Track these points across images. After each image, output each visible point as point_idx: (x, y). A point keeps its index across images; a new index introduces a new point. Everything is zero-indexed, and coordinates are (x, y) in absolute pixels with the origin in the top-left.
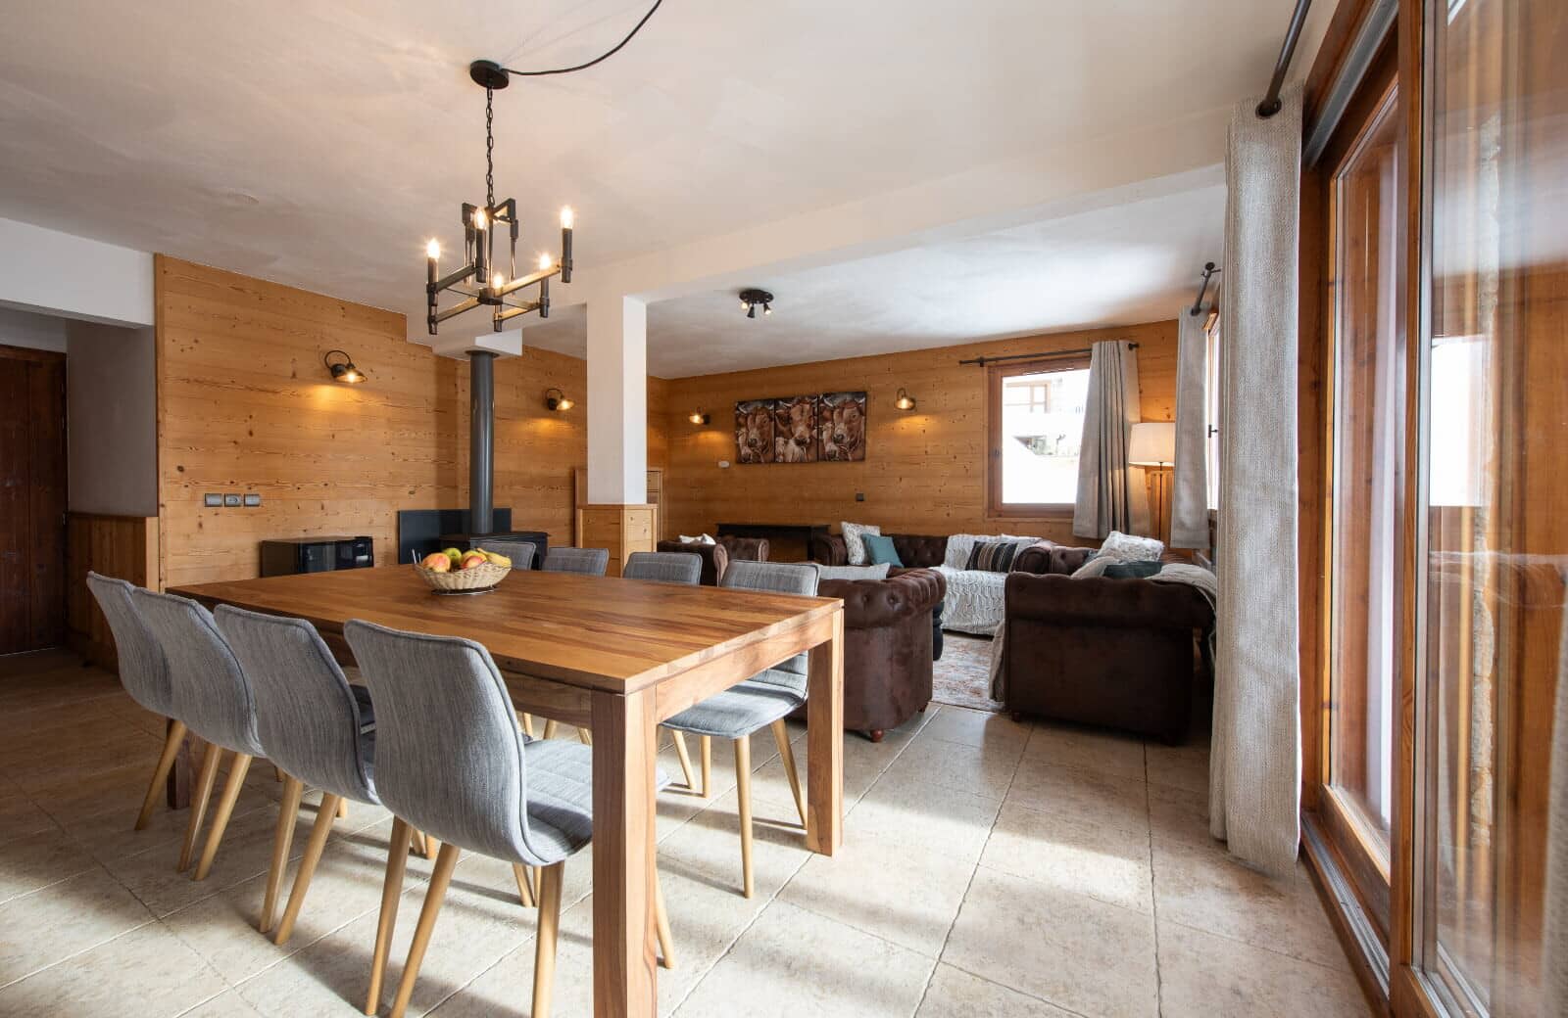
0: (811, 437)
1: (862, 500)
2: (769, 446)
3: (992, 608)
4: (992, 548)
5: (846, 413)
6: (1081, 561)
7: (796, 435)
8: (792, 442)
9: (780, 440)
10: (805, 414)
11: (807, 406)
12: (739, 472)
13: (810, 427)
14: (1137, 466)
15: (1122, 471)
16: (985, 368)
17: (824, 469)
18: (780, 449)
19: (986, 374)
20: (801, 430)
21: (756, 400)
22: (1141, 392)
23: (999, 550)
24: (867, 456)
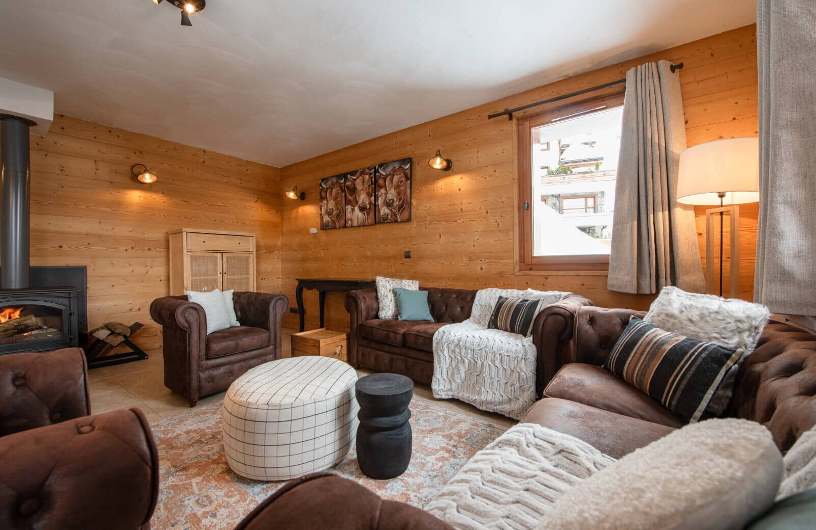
0: (370, 203)
1: (409, 257)
2: (341, 214)
3: (503, 382)
4: (512, 305)
5: (396, 178)
6: (618, 328)
7: (360, 203)
8: (356, 208)
9: (349, 208)
10: (365, 184)
11: (367, 177)
12: (324, 236)
13: (370, 195)
14: (686, 207)
15: (667, 213)
16: (514, 121)
17: (382, 231)
18: (349, 215)
19: (515, 128)
20: (363, 198)
21: (333, 177)
22: (686, 122)
23: (518, 308)
24: (413, 216)
